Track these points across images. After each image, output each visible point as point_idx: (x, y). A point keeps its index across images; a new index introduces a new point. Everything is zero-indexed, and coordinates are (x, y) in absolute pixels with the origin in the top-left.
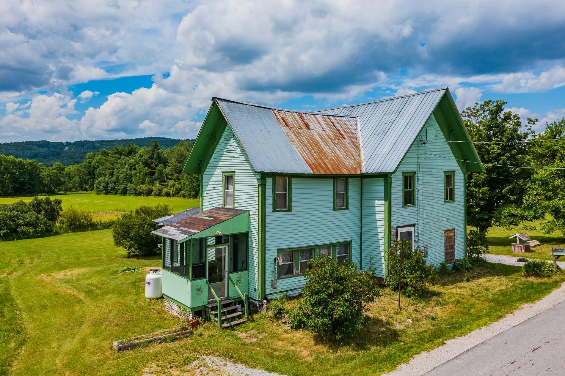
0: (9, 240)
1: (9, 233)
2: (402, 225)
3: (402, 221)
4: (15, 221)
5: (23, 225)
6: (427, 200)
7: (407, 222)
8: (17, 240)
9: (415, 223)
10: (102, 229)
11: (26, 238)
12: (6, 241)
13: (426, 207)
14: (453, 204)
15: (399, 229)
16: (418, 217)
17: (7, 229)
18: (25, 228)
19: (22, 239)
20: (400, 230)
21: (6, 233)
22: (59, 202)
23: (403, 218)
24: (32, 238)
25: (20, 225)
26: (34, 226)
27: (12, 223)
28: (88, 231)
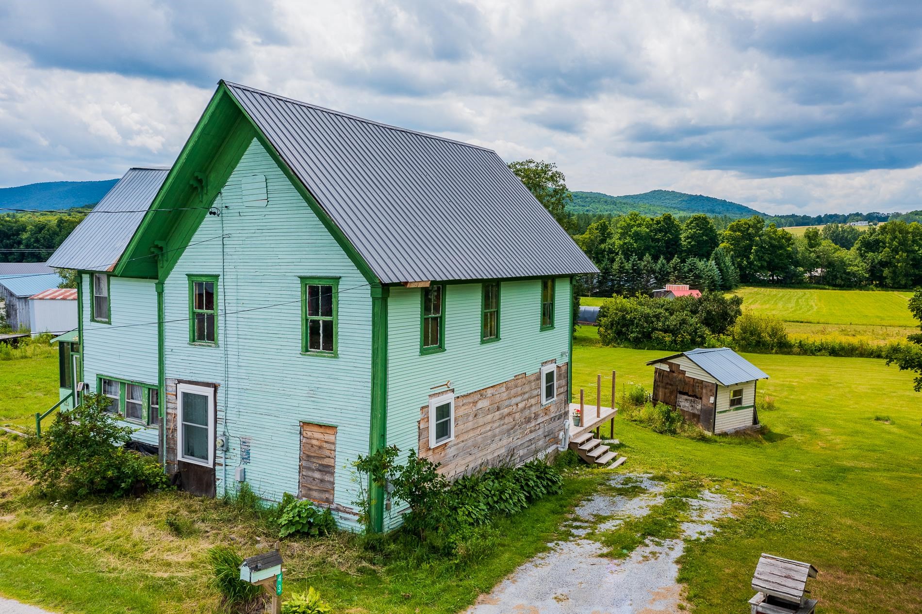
0: (640, 348)
1: (640, 338)
2: (190, 379)
3: (188, 371)
4: (652, 322)
5: (660, 330)
6: (250, 339)
7: (200, 376)
8: (647, 349)
9: (218, 381)
10: (799, 354)
11: (661, 349)
12: (635, 348)
13: (246, 354)
14: (333, 361)
15: (181, 385)
16: (227, 372)
17: (639, 332)
18: (661, 334)
19: (655, 349)
20: (183, 388)
21: (637, 338)
22: (738, 301)
23: (191, 365)
24: (668, 350)
25: (657, 329)
26: (674, 332)
27: (645, 324)
28: (771, 353)
